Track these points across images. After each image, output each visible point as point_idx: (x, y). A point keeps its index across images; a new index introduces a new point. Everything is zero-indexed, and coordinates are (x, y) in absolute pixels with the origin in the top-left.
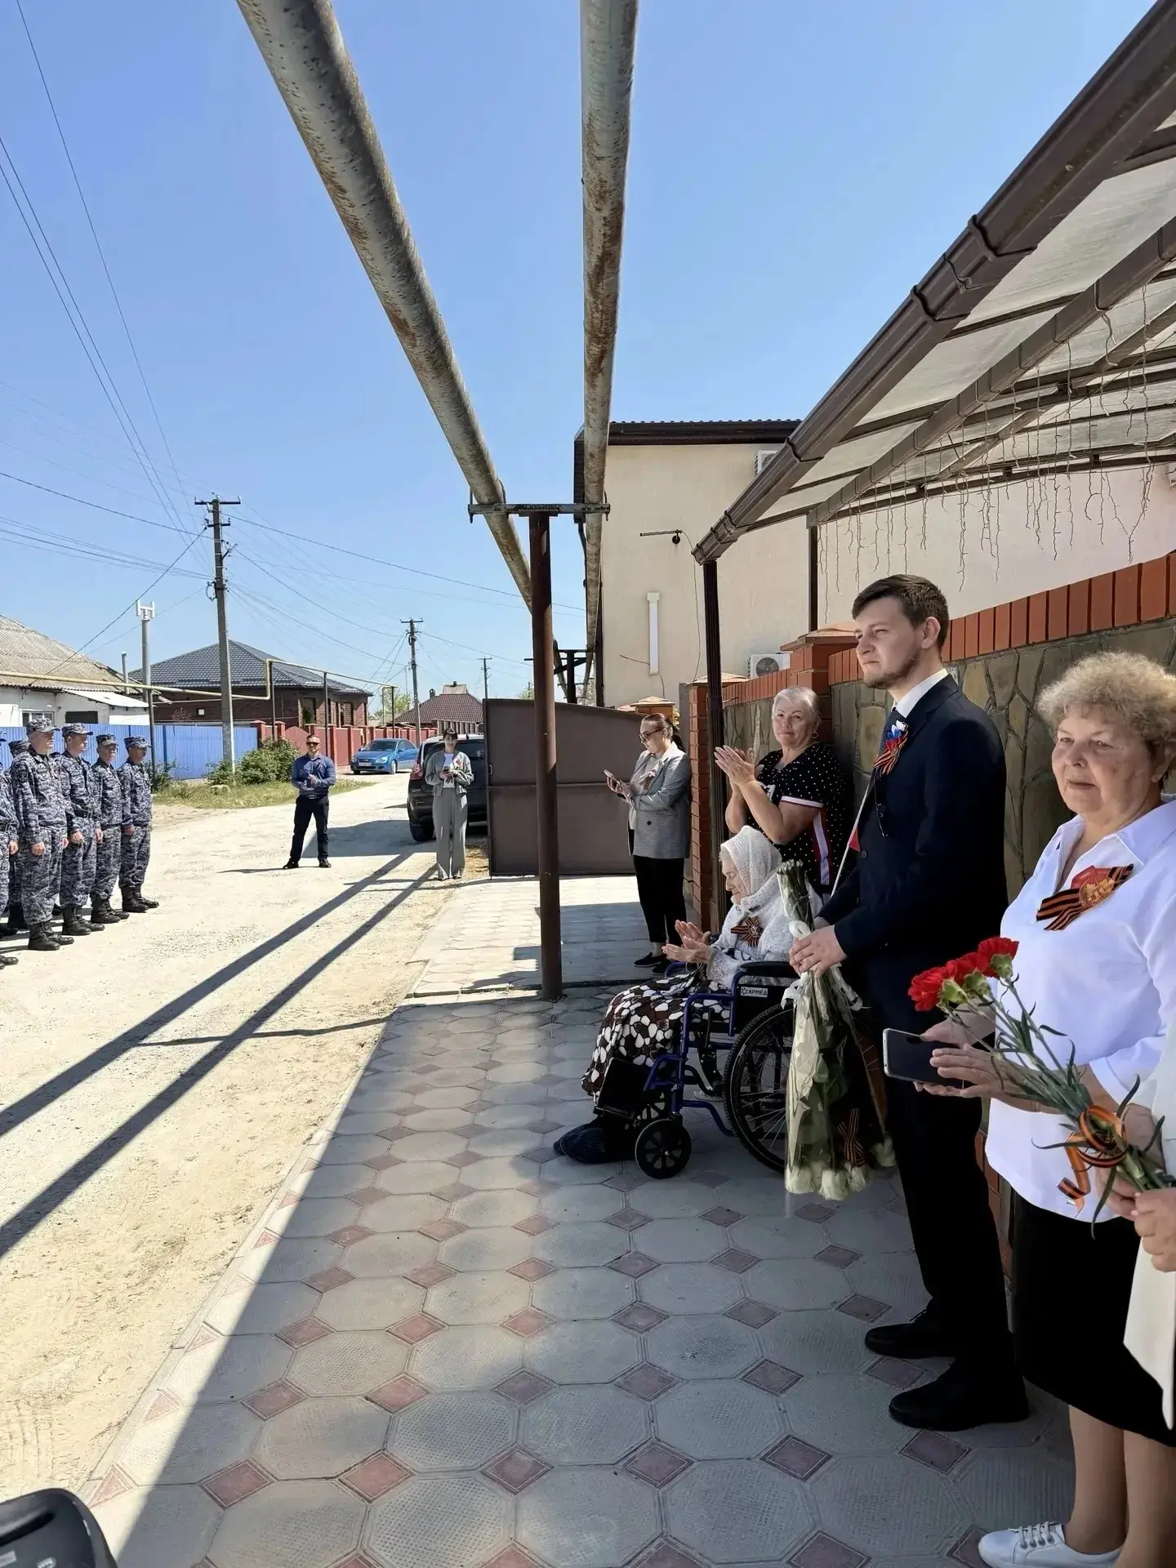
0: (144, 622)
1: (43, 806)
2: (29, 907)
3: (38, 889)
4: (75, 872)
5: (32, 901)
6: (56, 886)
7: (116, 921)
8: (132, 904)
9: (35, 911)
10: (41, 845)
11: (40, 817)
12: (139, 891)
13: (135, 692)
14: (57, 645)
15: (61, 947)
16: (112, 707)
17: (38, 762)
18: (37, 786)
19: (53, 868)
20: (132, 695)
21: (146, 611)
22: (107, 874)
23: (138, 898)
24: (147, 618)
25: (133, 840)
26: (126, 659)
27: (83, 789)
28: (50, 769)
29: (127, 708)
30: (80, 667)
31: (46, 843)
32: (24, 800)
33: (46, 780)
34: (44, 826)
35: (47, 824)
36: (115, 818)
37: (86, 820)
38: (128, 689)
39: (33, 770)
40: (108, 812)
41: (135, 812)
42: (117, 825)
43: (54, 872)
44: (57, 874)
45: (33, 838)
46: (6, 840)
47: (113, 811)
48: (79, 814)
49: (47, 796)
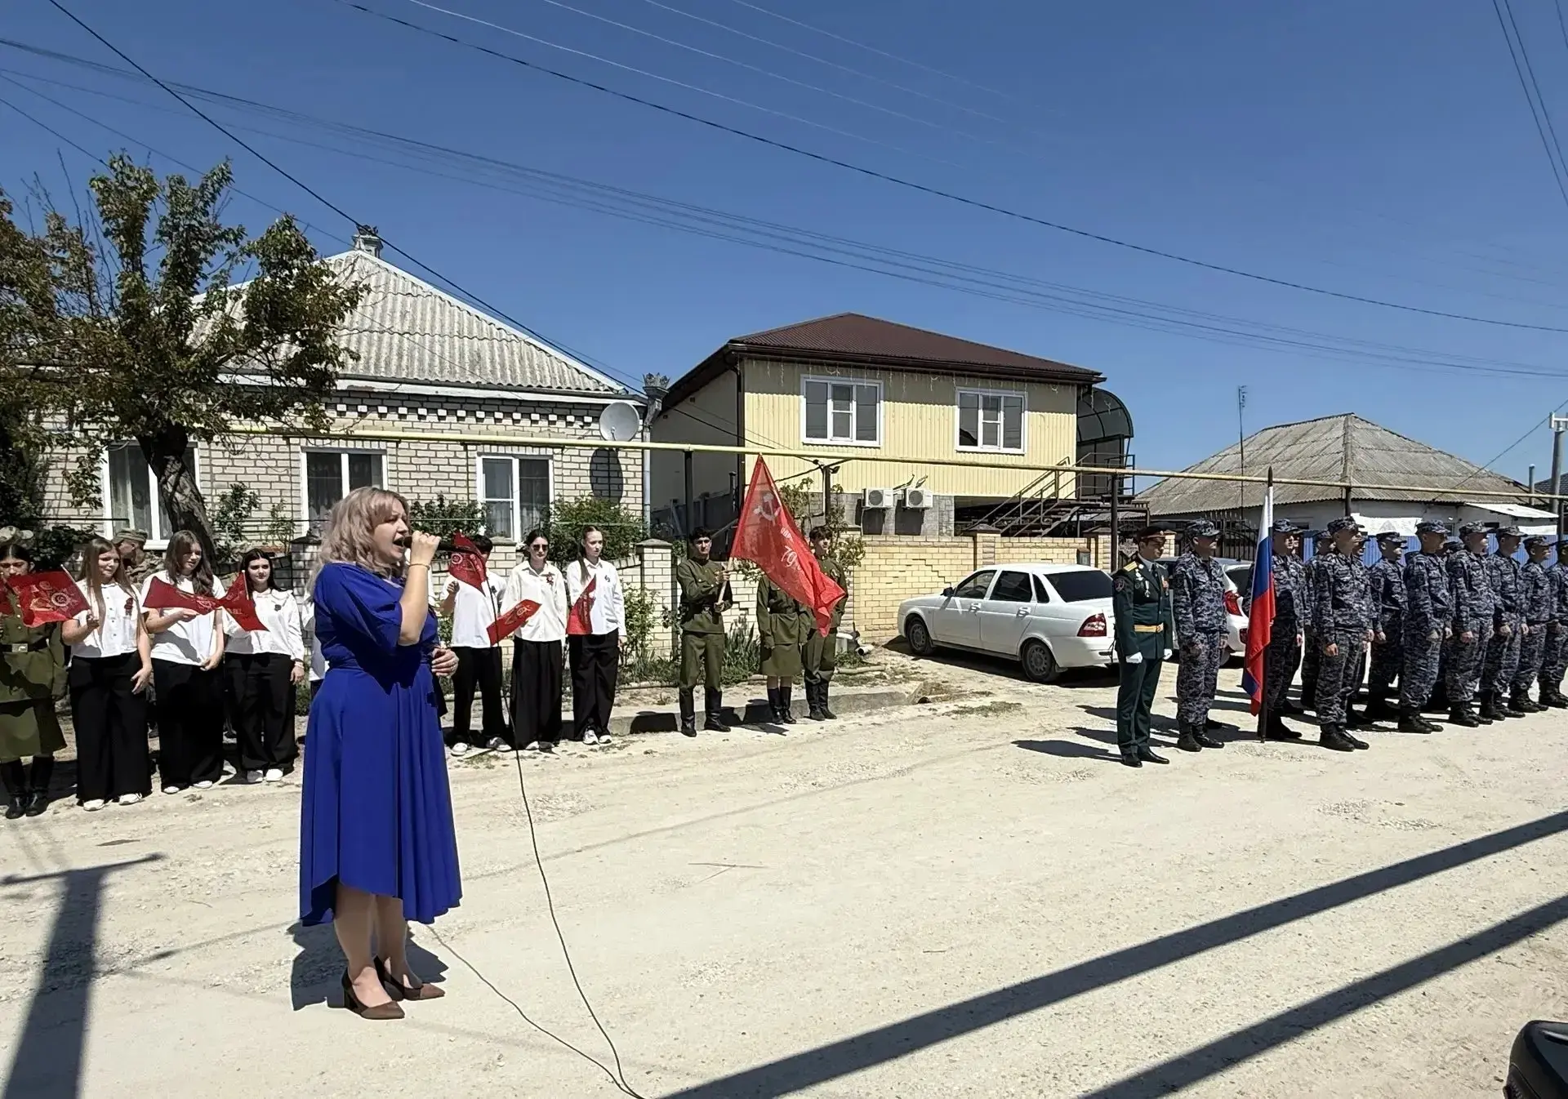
0: (1558, 434)
1: (1475, 599)
2: (1452, 687)
3: (1462, 671)
4: (1497, 661)
5: (1456, 681)
6: (1479, 671)
7: (1535, 711)
8: (1551, 699)
9: (1457, 690)
10: (1470, 634)
11: (1472, 609)
12: (1558, 688)
13: (1540, 503)
14: (1462, 463)
15: (1481, 726)
16: (1516, 518)
17: (1473, 560)
18: (1470, 581)
19: (1477, 654)
20: (1537, 507)
21: (1561, 424)
22: (1531, 667)
23: (1557, 693)
24: (1561, 429)
25: (1558, 639)
26: (1534, 470)
27: (1513, 586)
28: (1482, 567)
29: (1531, 519)
30: (1486, 481)
31: (1474, 632)
32: (1457, 594)
33: (1479, 575)
34: (1475, 617)
35: (1477, 616)
36: (1544, 615)
37: (1513, 615)
38: (1533, 499)
39: (1468, 567)
40: (1537, 609)
41: (1562, 612)
42: (1543, 622)
43: (1479, 659)
44: (1481, 661)
45: (1462, 627)
46: (1442, 626)
47: (1542, 608)
48: (1509, 609)
49: (1479, 590)
